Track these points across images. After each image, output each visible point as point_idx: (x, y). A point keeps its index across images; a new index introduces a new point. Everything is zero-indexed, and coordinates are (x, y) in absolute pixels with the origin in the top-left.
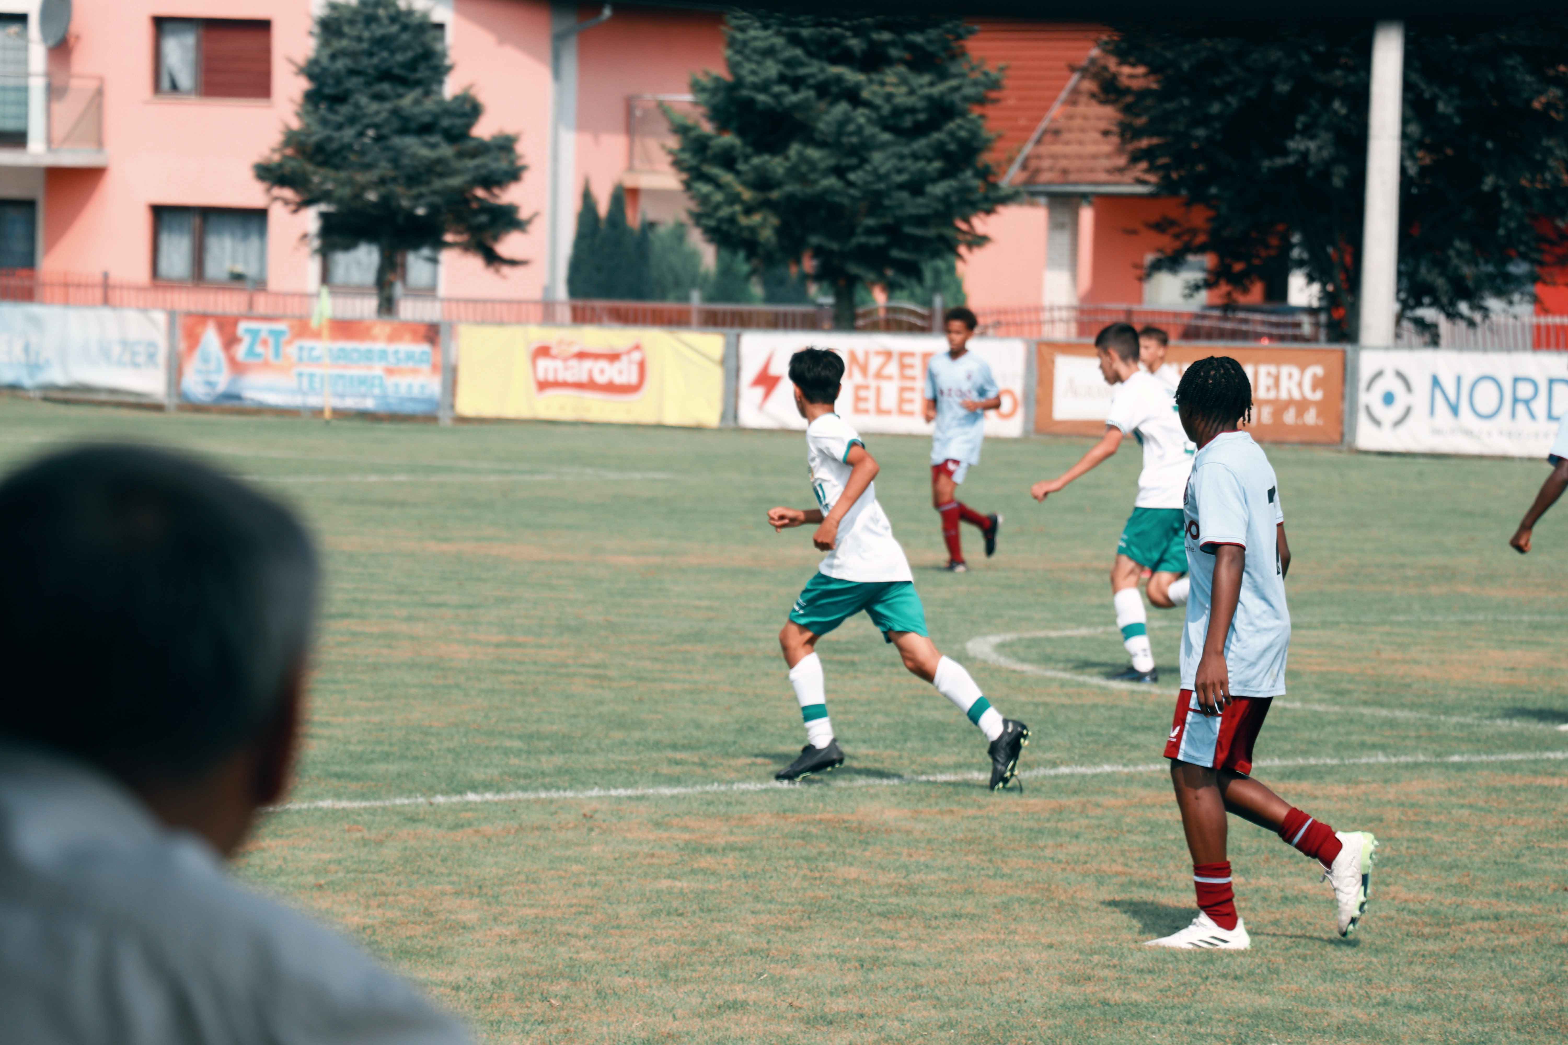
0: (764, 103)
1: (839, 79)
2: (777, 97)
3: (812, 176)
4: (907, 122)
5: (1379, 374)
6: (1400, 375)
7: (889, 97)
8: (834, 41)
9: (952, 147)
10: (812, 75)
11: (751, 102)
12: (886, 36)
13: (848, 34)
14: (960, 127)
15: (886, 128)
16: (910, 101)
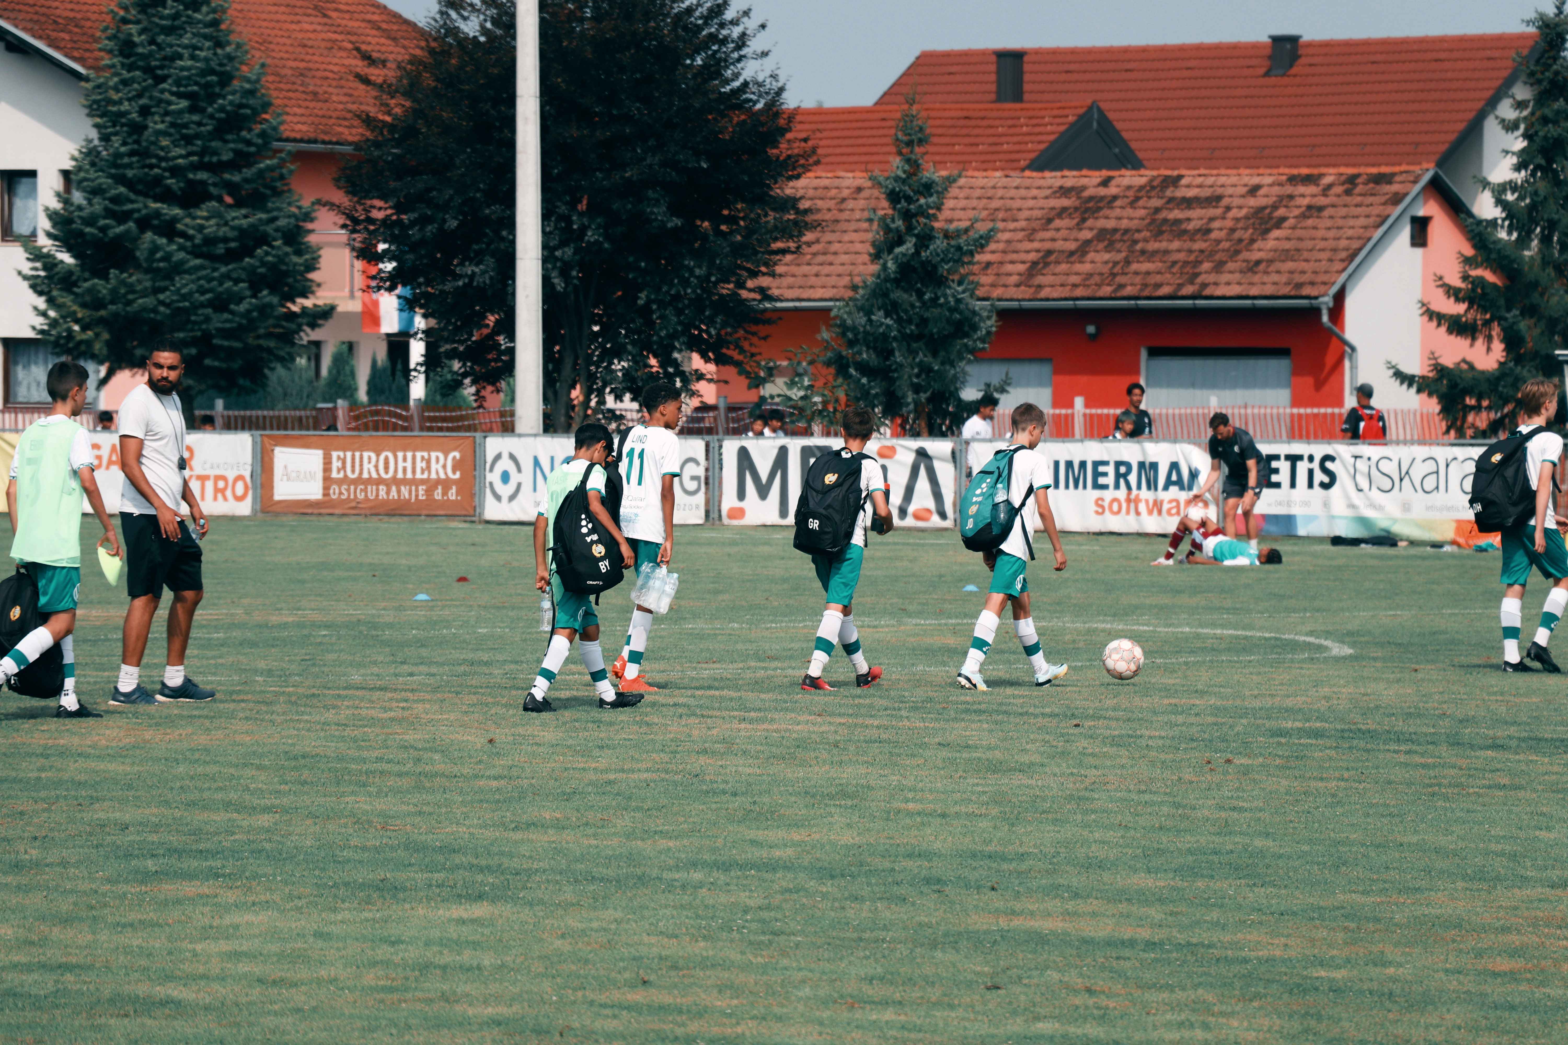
0: (92, 234)
1: (157, 214)
2: (104, 229)
3: (131, 297)
4: (220, 249)
5: (498, 457)
6: (512, 457)
7: (201, 228)
8: (158, 181)
9: (262, 270)
10: (139, 211)
11: (81, 234)
12: (202, 176)
13: (167, 174)
14: (267, 254)
15: (197, 256)
16: (224, 231)
